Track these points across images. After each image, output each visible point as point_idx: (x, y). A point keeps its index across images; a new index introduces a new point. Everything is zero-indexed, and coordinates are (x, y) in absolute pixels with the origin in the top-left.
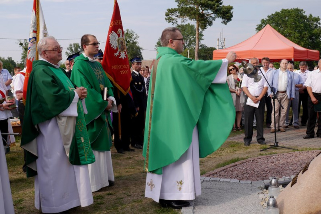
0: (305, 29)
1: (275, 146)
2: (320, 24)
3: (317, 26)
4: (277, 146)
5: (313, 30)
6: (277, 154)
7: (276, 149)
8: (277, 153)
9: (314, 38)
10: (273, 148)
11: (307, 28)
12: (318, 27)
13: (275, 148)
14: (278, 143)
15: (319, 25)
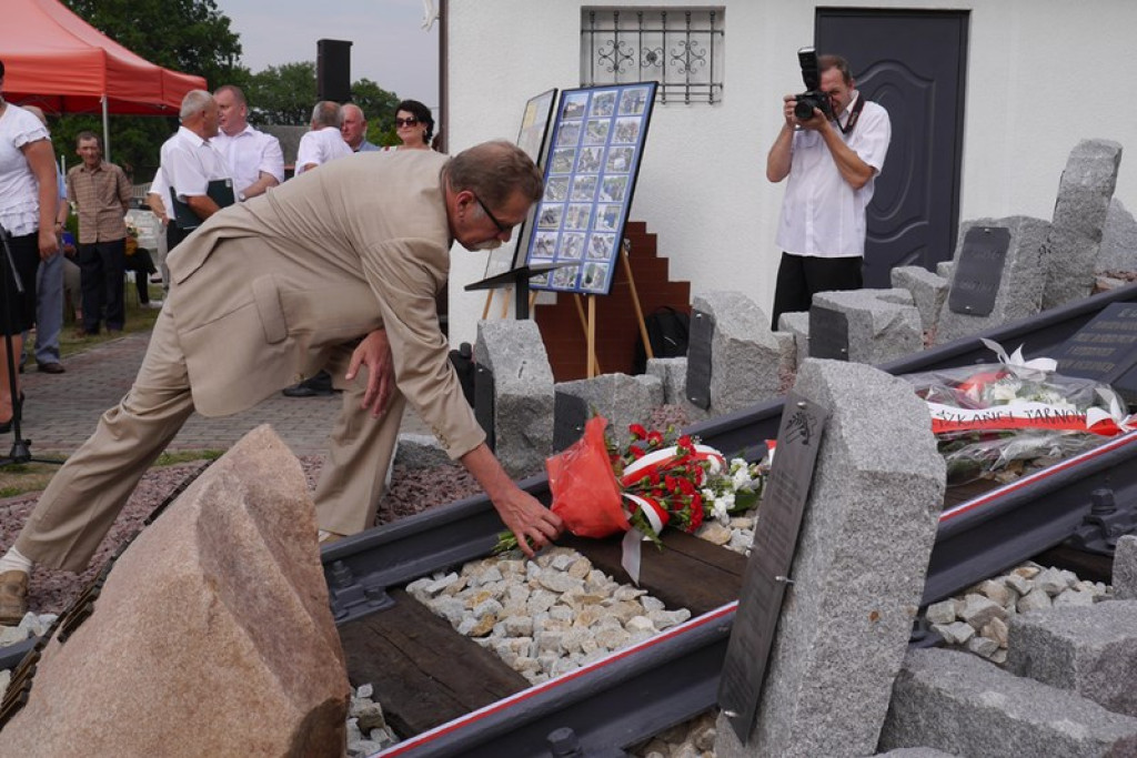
0: (165, 16)
1: (16, 461)
2: (214, 6)
3: (206, 10)
4: (28, 458)
5: (190, 23)
6: (15, 499)
7: (22, 470)
8: (18, 493)
9: (197, 53)
10: (8, 471)
11: (170, 13)
12: (209, 16)
13: (18, 466)
14: (28, 443)
15: (210, 9)
